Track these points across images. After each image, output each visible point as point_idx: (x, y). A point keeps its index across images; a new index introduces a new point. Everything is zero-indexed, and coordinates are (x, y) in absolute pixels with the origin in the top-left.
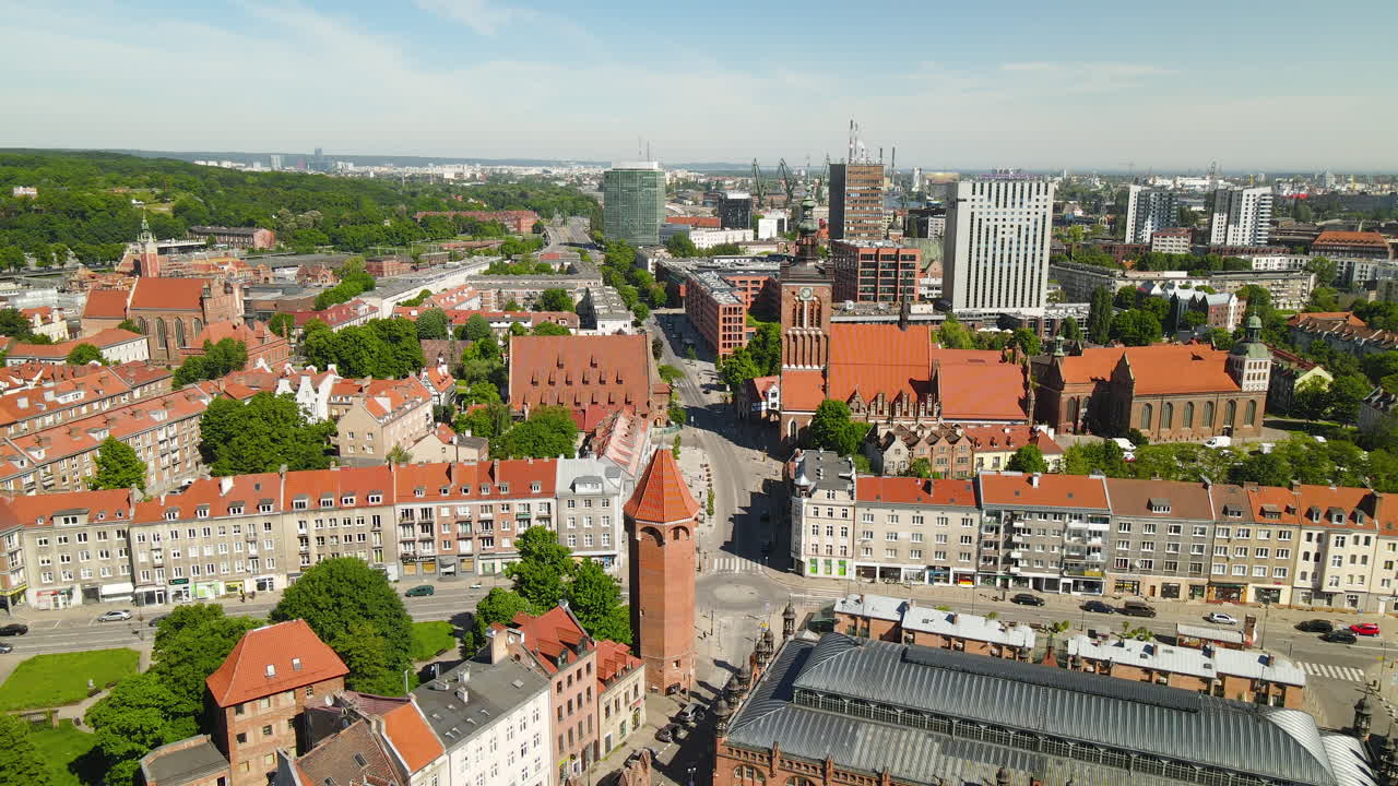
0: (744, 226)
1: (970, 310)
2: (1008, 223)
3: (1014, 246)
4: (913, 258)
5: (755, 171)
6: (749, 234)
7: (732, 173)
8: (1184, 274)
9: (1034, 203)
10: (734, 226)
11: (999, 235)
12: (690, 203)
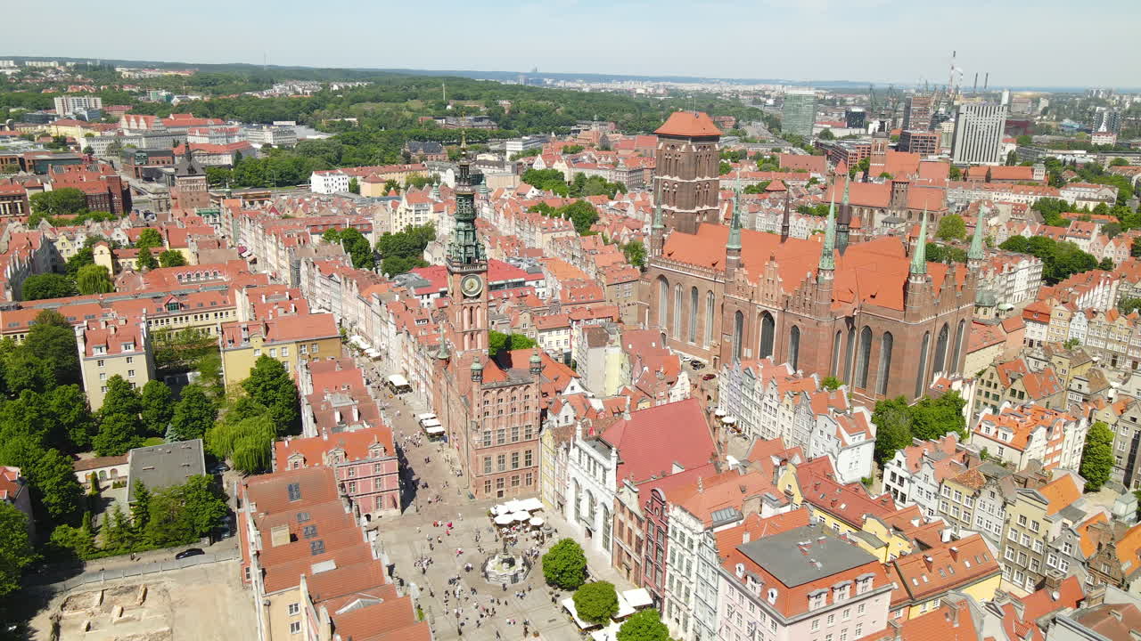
0: (860, 126)
1: (962, 162)
2: (983, 124)
3: (985, 134)
4: (935, 138)
5: (871, 90)
6: (863, 131)
7: (853, 92)
8: (1084, 152)
9: (996, 115)
10: (854, 127)
11: (978, 130)
12: (823, 114)
